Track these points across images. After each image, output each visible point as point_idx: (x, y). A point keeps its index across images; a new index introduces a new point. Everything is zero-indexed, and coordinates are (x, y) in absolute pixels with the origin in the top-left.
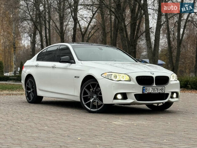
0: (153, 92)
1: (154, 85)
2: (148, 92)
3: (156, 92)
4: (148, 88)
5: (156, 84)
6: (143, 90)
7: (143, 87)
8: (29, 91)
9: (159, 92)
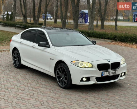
0: (109, 75)
1: (110, 70)
2: (105, 75)
3: (111, 74)
4: (105, 72)
5: (111, 69)
6: (102, 74)
7: (102, 72)
8: (16, 60)
9: (113, 74)
